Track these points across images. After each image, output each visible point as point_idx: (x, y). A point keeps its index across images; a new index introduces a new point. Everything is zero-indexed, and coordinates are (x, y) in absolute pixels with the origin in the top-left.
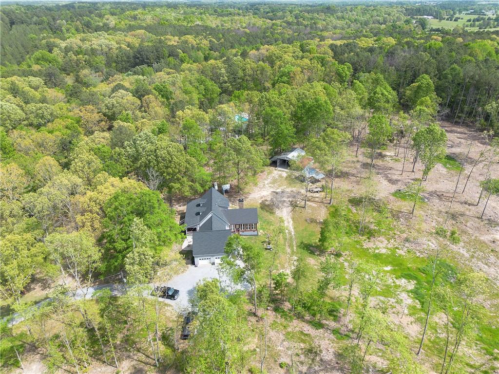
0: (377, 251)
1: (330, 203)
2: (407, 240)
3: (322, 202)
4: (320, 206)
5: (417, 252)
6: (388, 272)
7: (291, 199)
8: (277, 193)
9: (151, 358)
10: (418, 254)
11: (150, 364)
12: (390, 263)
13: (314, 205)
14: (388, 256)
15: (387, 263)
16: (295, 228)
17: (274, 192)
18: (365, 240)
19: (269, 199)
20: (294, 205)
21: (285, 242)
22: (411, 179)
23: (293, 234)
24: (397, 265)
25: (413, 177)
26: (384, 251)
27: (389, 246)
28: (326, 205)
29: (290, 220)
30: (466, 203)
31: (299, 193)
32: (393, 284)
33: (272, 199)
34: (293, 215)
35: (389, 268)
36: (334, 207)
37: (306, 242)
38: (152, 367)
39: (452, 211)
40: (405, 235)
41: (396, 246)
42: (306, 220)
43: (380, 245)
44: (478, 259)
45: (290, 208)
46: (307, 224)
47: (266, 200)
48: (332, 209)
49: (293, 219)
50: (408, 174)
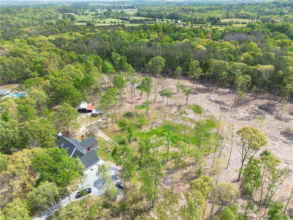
0: (147, 132)
1: (116, 121)
2: (152, 123)
3: (112, 122)
4: (113, 124)
5: (158, 126)
6: (155, 137)
7: (98, 127)
8: (89, 127)
9: (107, 216)
10: (159, 126)
11: (109, 218)
12: (154, 134)
13: (110, 125)
14: (151, 132)
15: (153, 134)
16: (110, 138)
17: (87, 127)
18: (140, 130)
19: (88, 131)
20: (101, 129)
21: (112, 145)
22: (137, 100)
23: (112, 141)
24: (157, 133)
25: (137, 99)
26: (149, 131)
27: (149, 128)
28: (115, 123)
29: (105, 135)
30: (160, 102)
31: (99, 122)
32: (160, 140)
33: (89, 130)
34: (105, 133)
35: (155, 136)
36: (119, 122)
37: (120, 141)
38: (111, 218)
39: (157, 107)
40: (150, 122)
41: (151, 127)
42: (112, 133)
43: (146, 129)
44: (176, 120)
45: (101, 131)
46: (114, 134)
47: (87, 132)
48: (119, 123)
49: (106, 135)
50: (134, 98)
